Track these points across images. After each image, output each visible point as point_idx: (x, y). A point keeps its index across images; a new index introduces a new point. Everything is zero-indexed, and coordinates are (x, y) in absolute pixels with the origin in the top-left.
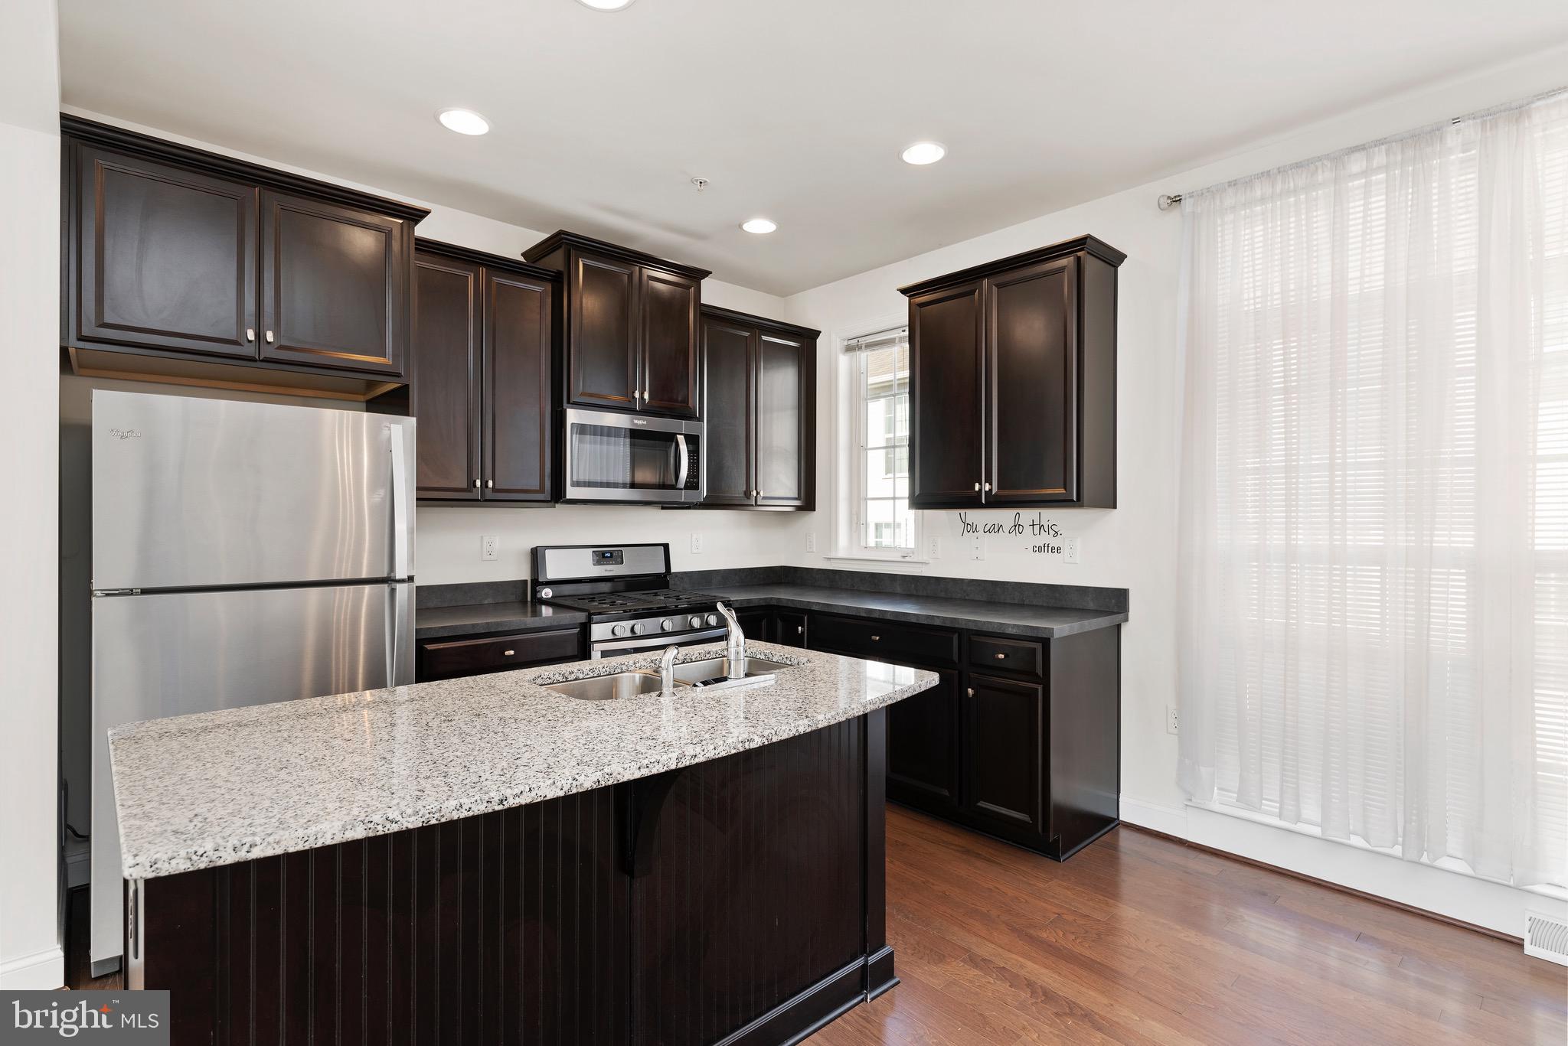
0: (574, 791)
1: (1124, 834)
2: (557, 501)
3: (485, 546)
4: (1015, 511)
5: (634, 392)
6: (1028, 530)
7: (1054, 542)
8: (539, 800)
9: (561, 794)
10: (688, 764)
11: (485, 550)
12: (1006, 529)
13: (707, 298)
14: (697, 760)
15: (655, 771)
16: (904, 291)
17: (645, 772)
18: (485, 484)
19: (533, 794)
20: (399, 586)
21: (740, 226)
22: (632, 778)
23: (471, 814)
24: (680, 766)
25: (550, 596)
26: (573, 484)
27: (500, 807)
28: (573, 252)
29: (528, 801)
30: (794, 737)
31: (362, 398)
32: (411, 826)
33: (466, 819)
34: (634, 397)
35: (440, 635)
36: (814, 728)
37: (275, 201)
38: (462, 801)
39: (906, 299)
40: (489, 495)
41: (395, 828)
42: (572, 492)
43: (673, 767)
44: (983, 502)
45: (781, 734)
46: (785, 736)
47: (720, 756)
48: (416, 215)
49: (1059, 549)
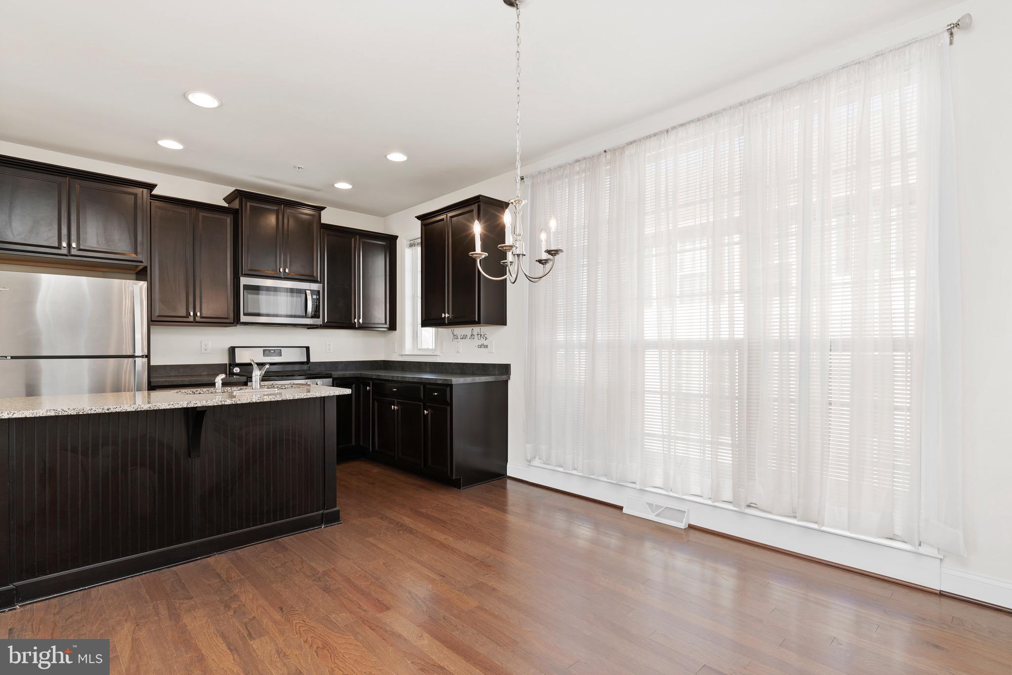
0: (139, 410)
1: (509, 481)
2: (237, 323)
3: (203, 346)
4: (472, 328)
5: (280, 269)
6: (476, 337)
7: (485, 343)
8: (124, 411)
9: (134, 410)
10: (192, 406)
11: (202, 348)
12: (468, 337)
13: (324, 220)
14: (197, 405)
15: (176, 407)
16: (418, 218)
17: (172, 407)
18: (195, 315)
19: (121, 408)
20: (137, 359)
21: (333, 185)
22: (165, 408)
23: (95, 412)
24: (188, 406)
25: (238, 372)
26: (245, 314)
27: (108, 412)
28: (244, 199)
29: (119, 410)
30: (250, 403)
31: (133, 272)
32: (72, 414)
33: (94, 414)
34: (280, 271)
35: (164, 384)
36: (261, 401)
37: (77, 184)
38: (92, 408)
39: (419, 222)
40: (198, 319)
41: (66, 414)
42: (243, 319)
43: (185, 406)
44: (446, 322)
45: (242, 400)
46: (244, 402)
47: (209, 405)
48: (152, 187)
49: (487, 346)
